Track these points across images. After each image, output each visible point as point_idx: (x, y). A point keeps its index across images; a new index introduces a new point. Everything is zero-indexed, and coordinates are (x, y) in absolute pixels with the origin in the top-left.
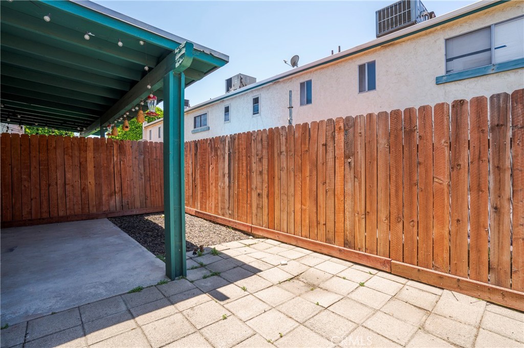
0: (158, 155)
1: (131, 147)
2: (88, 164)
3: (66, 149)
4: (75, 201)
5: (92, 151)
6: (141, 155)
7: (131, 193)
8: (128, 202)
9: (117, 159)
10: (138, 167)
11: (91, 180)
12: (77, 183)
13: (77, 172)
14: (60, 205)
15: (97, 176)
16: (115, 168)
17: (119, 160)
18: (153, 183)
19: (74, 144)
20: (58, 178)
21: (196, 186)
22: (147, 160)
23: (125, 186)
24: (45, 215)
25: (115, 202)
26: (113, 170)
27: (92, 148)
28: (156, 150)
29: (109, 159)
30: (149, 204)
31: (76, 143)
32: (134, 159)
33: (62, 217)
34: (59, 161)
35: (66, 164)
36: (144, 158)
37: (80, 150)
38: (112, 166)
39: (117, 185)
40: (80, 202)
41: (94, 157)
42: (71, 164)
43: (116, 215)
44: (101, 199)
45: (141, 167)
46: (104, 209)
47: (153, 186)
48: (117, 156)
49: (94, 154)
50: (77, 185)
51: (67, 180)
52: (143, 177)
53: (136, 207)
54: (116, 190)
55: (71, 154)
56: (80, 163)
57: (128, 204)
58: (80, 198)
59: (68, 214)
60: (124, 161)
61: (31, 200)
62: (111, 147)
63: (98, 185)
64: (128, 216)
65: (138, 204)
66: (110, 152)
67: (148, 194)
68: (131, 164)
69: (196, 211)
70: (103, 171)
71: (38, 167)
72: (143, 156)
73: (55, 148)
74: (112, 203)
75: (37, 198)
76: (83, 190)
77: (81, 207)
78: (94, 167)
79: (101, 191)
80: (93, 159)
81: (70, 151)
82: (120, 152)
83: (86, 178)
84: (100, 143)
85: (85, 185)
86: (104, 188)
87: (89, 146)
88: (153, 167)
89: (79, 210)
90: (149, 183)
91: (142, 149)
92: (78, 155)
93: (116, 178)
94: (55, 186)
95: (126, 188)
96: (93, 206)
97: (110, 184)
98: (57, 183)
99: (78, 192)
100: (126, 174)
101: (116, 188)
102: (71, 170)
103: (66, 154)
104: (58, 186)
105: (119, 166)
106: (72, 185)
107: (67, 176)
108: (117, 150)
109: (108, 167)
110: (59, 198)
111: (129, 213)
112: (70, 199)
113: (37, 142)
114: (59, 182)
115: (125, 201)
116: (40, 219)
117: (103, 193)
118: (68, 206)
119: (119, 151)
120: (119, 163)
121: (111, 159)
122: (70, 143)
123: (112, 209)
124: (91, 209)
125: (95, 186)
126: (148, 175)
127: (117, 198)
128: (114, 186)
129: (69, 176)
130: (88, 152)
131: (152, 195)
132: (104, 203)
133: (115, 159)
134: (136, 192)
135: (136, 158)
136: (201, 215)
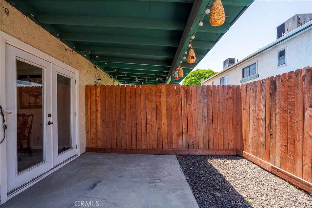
0: (221, 98)
1: (196, 91)
2: (162, 107)
3: (147, 96)
4: (153, 138)
5: (165, 96)
6: (205, 98)
7: (196, 134)
8: (193, 142)
9: (184, 103)
10: (202, 110)
11: (164, 121)
12: (154, 123)
13: (154, 114)
14: (143, 140)
15: (169, 117)
16: (183, 111)
17: (185, 104)
18: (215, 126)
19: (152, 91)
20: (142, 119)
21: (271, 135)
22: (210, 103)
23: (191, 127)
24: (134, 147)
25: (182, 141)
26: (181, 113)
27: (165, 93)
28: (219, 93)
29: (177, 103)
30: (211, 146)
31: (154, 90)
32: (198, 103)
33: (144, 150)
34: (143, 105)
35: (147, 107)
36: (207, 102)
37: (156, 95)
38: (180, 109)
39: (184, 126)
40: (156, 139)
41: (166, 102)
42: (150, 107)
43: (183, 153)
44: (171, 138)
45: (205, 110)
46: (174, 147)
47: (215, 128)
48: (184, 100)
49: (166, 98)
50: (154, 124)
51: (148, 121)
52: (206, 120)
53: (200, 148)
54: (184, 131)
55: (150, 99)
56: (157, 107)
57: (193, 144)
58: (156, 136)
59: (148, 148)
60: (190, 105)
61: (126, 134)
62: (179, 92)
63: (170, 126)
64: (193, 155)
65: (201, 145)
66: (179, 97)
67: (211, 136)
68: (196, 108)
69: (272, 167)
70: (173, 113)
71: (130, 110)
72: (206, 100)
73: (140, 95)
74: (180, 142)
75: (130, 133)
76: (158, 129)
77: (157, 143)
78: (167, 110)
79: (171, 131)
80: (165, 103)
81: (150, 97)
82: (187, 97)
83: (161, 120)
84: (171, 89)
85: (160, 125)
86: (174, 128)
87: (163, 92)
88: (216, 110)
89: (156, 145)
90: (212, 125)
91: (206, 93)
92: (155, 100)
93: (183, 120)
94: (140, 125)
95: (191, 130)
96: (166, 144)
97: (179, 125)
98: (141, 122)
99: (155, 130)
100: (191, 117)
101: (183, 129)
102: (150, 112)
103: (147, 100)
104: (142, 125)
105: (186, 109)
106: (151, 125)
107: (147, 117)
108: (184, 95)
109: (177, 110)
110: (143, 134)
111: (193, 153)
112: (149, 136)
113: (130, 91)
114: (143, 121)
115: (191, 141)
116: (131, 149)
117: (173, 133)
118: (148, 142)
119: (185, 96)
120: (185, 106)
121: (179, 103)
122: (150, 91)
123: (180, 147)
124: (164, 145)
125: (167, 126)
126: (211, 118)
127: (184, 139)
128: (181, 127)
129: (149, 117)
130: (162, 97)
131: (215, 138)
132: (173, 141)
133: (183, 103)
134: (200, 133)
135: (200, 101)
136: (283, 176)
